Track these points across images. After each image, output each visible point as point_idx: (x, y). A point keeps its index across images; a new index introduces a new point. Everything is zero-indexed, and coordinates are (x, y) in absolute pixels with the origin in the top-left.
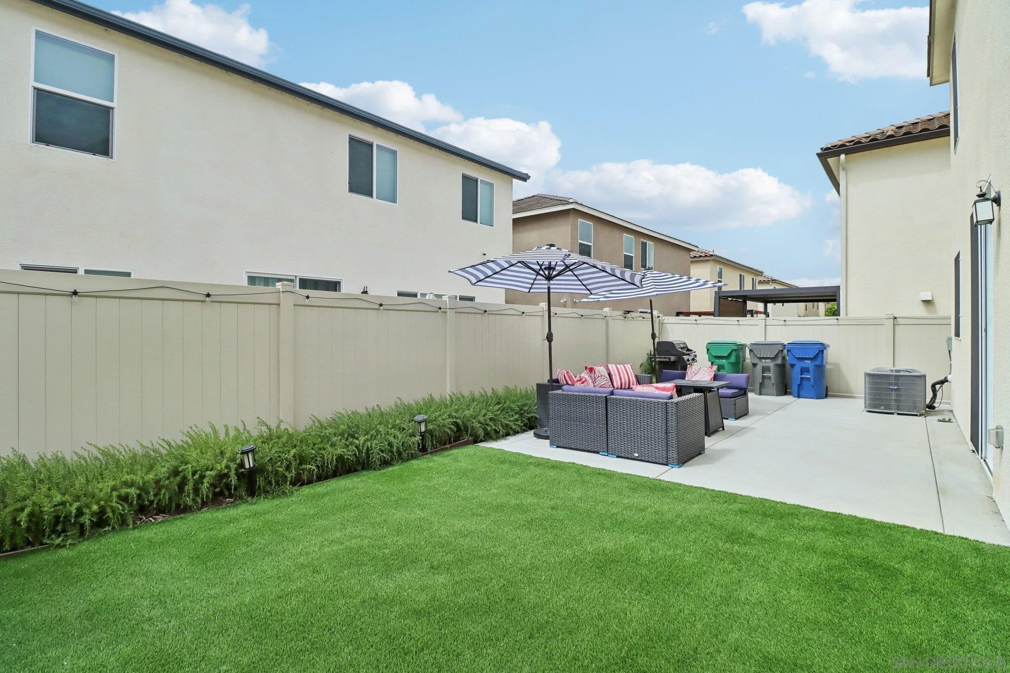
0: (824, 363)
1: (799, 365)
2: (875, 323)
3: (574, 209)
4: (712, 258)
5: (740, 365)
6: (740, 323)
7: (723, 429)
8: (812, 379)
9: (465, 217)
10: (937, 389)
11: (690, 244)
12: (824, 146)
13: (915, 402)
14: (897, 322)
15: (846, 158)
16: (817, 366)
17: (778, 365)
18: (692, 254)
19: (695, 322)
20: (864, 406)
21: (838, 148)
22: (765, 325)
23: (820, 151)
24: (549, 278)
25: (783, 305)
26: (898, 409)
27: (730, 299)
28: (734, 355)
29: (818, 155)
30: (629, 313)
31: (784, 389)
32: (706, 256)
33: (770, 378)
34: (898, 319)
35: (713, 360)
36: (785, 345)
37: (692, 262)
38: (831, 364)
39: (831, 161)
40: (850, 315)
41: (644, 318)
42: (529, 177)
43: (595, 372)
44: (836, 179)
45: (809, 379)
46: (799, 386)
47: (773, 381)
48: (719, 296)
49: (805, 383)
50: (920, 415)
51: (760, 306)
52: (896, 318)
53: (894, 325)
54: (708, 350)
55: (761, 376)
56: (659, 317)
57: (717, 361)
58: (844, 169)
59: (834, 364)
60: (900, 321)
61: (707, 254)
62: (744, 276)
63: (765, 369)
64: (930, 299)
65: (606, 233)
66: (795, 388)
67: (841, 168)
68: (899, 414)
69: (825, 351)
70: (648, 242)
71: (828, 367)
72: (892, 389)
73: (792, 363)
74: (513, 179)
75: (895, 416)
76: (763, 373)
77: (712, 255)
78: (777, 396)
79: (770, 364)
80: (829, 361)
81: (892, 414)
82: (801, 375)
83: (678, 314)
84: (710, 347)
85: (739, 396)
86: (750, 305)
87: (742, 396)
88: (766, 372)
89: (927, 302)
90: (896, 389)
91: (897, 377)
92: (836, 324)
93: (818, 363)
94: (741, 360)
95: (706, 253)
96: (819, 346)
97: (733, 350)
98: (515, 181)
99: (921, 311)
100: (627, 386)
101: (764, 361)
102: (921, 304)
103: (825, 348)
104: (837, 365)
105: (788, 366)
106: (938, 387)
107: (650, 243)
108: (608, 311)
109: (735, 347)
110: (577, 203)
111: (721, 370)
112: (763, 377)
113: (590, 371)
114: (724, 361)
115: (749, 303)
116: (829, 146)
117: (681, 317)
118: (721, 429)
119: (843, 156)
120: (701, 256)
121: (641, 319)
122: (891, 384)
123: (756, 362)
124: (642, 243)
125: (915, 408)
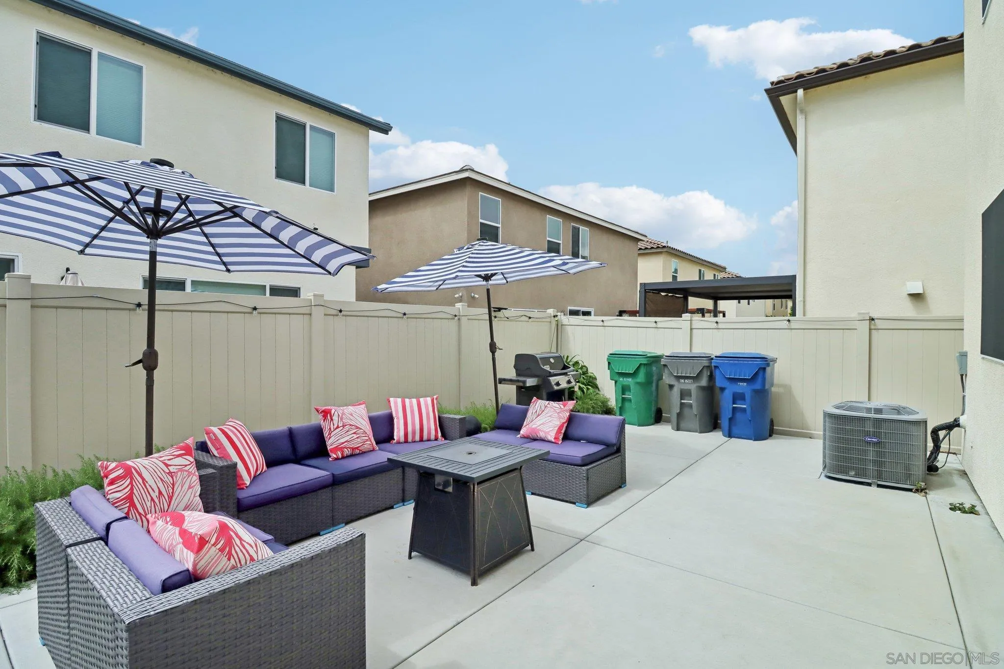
0: (767, 387)
1: (731, 389)
2: (842, 326)
3: (468, 178)
4: (665, 250)
5: (652, 386)
6: (659, 325)
7: (533, 549)
8: (749, 411)
9: (281, 174)
10: (941, 438)
11: (638, 233)
12: (775, 80)
13: (907, 468)
14: (875, 325)
15: (805, 94)
16: (756, 392)
17: (703, 388)
18: (641, 245)
19: (601, 323)
20: (821, 467)
21: (795, 80)
22: (691, 329)
23: (769, 86)
24: (154, 233)
25: (739, 302)
26: (880, 477)
27: (663, 294)
28: (642, 371)
29: (766, 91)
30: (499, 311)
31: (712, 423)
32: (658, 247)
33: (690, 406)
34: (876, 321)
35: (616, 378)
36: (712, 359)
37: (640, 255)
38: (779, 386)
39: (785, 100)
40: (809, 315)
41: (530, 318)
42: (390, 128)
43: (332, 419)
44: (791, 127)
45: (744, 410)
46: (730, 419)
47: (695, 410)
48: (645, 290)
49: (739, 415)
50: (917, 491)
51: (708, 304)
52: (873, 319)
53: (870, 329)
54: (609, 363)
55: (679, 404)
56: (557, 316)
57: (621, 379)
58: (802, 111)
59: (785, 386)
60: (879, 324)
61: (660, 246)
62: (703, 271)
63: (684, 394)
64: (921, 291)
65: (520, 214)
66: (724, 422)
67: (798, 112)
68: (879, 486)
69: (768, 369)
70: (581, 228)
71: (773, 389)
72: (869, 443)
73: (723, 386)
74: (370, 131)
75: (874, 489)
76: (681, 399)
77: (664, 247)
78: (701, 433)
79: (691, 386)
80: (776, 381)
81: (869, 484)
82: (734, 404)
83: (621, 313)
84: (613, 359)
85: (602, 458)
86: (694, 302)
87: (613, 457)
88: (686, 398)
89: (916, 297)
90: (875, 444)
91: (878, 422)
92: (786, 327)
93: (757, 386)
94: (655, 378)
95: (658, 244)
96: (759, 362)
97: (641, 364)
98: (372, 133)
99: (908, 310)
100: (417, 438)
101: (682, 381)
102: (908, 299)
103: (768, 365)
104: (788, 388)
105: (717, 391)
106: (942, 434)
107: (583, 229)
108: (461, 307)
109: (644, 361)
110: (473, 170)
111: (627, 393)
112: (682, 404)
113: (324, 416)
114: (630, 380)
115: (691, 299)
116: (783, 79)
117: (626, 317)
118: (529, 547)
119: (800, 92)
120: (652, 248)
121: (527, 319)
122: (868, 434)
123: (672, 383)
124: (574, 228)
125: (908, 476)
